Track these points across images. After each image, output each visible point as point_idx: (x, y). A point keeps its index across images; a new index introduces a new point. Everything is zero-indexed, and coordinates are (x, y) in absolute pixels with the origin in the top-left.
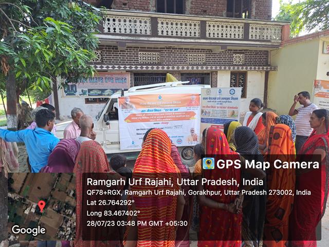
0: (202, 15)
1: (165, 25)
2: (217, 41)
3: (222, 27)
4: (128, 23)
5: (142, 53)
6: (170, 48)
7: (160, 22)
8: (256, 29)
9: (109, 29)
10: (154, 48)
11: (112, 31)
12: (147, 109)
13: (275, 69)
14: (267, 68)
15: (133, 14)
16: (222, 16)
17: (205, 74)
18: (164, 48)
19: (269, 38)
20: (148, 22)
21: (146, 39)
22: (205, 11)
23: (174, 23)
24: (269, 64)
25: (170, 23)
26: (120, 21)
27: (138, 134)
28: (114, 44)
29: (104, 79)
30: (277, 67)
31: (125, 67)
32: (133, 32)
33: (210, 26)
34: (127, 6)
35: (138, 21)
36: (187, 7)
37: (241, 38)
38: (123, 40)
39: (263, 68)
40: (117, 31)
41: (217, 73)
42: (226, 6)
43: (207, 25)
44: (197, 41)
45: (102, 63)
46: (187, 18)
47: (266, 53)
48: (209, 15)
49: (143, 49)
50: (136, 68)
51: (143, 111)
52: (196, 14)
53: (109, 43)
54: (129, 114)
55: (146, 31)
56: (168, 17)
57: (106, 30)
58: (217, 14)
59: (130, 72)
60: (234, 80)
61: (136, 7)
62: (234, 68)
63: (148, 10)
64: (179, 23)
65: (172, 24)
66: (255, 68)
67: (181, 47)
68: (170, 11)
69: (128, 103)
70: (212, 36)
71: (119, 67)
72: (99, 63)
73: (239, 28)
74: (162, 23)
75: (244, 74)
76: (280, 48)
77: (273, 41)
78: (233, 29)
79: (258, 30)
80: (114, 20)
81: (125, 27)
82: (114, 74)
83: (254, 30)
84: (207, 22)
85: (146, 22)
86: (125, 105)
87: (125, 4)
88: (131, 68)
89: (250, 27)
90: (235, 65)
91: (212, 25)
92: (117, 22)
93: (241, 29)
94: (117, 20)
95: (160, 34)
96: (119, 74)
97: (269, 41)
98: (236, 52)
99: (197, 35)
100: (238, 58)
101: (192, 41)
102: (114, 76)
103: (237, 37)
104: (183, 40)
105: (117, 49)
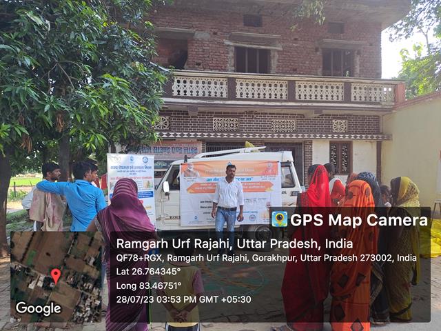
0: (291, 74)
1: (244, 87)
2: (310, 104)
3: (316, 87)
4: (200, 85)
5: (217, 119)
6: (250, 113)
7: (238, 83)
8: (360, 88)
9: (179, 91)
10: (232, 113)
11: (182, 94)
12: (213, 178)
13: (389, 138)
14: (378, 137)
15: (207, 75)
16: (317, 75)
17: (296, 144)
18: (244, 113)
19: (378, 100)
20: (225, 83)
21: (221, 102)
22: (295, 70)
23: (256, 84)
24: (381, 132)
25: (250, 84)
26: (191, 82)
27: (202, 207)
28: (183, 108)
29: (171, 150)
30: (391, 135)
31: (196, 135)
32: (207, 95)
33: (300, 86)
34: (201, 66)
35: (213, 82)
36: (272, 65)
37: (340, 99)
38: (194, 103)
39: (372, 137)
40: (188, 94)
41: (311, 142)
42: (321, 62)
43: (297, 85)
44: (283, 104)
45: (170, 130)
46: (271, 77)
47: (377, 118)
48: (300, 74)
49: (218, 115)
50: (209, 135)
51: (209, 180)
52: (284, 73)
53: (178, 108)
54: (192, 183)
55: (222, 93)
56: (248, 77)
57: (175, 93)
58: (310, 72)
59: (202, 140)
60: (335, 152)
61: (211, 68)
62: (333, 136)
63: (225, 70)
64: (262, 84)
65: (253, 85)
66: (361, 137)
67: (266, 112)
68: (252, 70)
69: (191, 170)
70: (303, 98)
71: (189, 135)
72: (165, 131)
73: (338, 88)
74: (241, 84)
75: (349, 145)
76: (394, 111)
77: (383, 103)
78: (330, 89)
79: (363, 90)
80: (185, 82)
81: (198, 89)
82: (183, 143)
83: (358, 90)
84: (297, 82)
85: (221, 84)
86: (188, 173)
87: (199, 64)
88: (202, 135)
89: (353, 87)
90: (336, 133)
91: (302, 86)
92: (188, 84)
93: (340, 90)
94: (188, 81)
95: (238, 96)
96: (189, 143)
97: (379, 103)
98: (336, 117)
99: (284, 97)
100: (339, 125)
101: (278, 104)
102: (183, 146)
103: (335, 99)
104: (267, 103)
105: (187, 114)
